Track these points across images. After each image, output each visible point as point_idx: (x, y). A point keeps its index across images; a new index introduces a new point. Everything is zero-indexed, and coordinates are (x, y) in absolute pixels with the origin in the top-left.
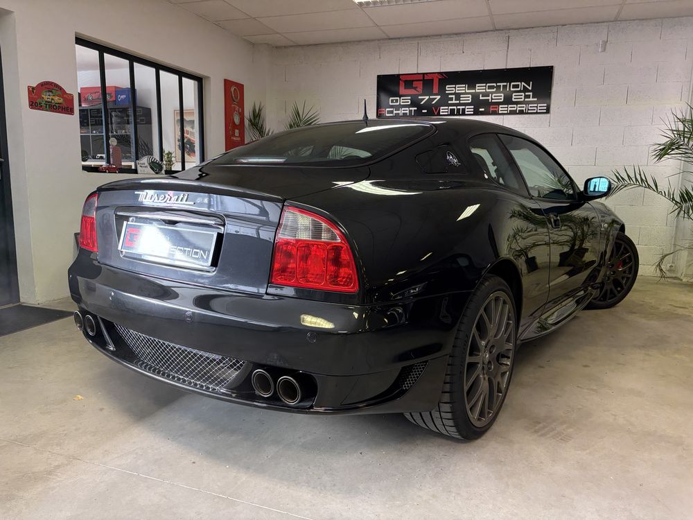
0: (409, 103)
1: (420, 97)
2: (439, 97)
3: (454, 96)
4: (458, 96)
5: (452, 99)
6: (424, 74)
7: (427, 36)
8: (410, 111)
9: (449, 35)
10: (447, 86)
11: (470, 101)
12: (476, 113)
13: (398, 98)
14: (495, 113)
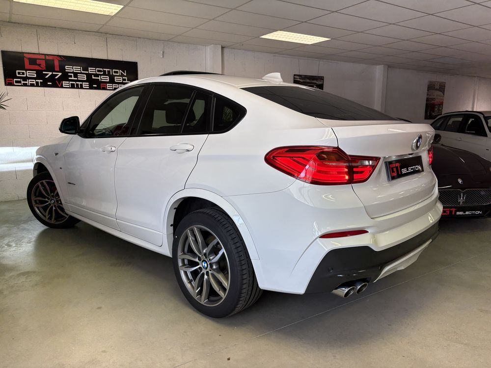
0: (35, 76)
1: (44, 72)
2: (60, 74)
3: (72, 74)
4: (76, 75)
5: (71, 76)
6: (45, 55)
7: (44, 26)
8: (37, 83)
9: (62, 29)
10: (66, 67)
11: (85, 79)
12: (91, 88)
13: (25, 72)
14: (105, 89)
